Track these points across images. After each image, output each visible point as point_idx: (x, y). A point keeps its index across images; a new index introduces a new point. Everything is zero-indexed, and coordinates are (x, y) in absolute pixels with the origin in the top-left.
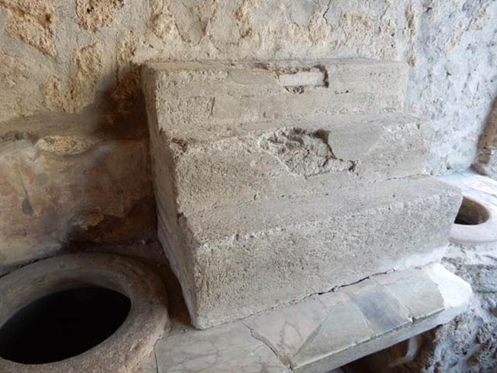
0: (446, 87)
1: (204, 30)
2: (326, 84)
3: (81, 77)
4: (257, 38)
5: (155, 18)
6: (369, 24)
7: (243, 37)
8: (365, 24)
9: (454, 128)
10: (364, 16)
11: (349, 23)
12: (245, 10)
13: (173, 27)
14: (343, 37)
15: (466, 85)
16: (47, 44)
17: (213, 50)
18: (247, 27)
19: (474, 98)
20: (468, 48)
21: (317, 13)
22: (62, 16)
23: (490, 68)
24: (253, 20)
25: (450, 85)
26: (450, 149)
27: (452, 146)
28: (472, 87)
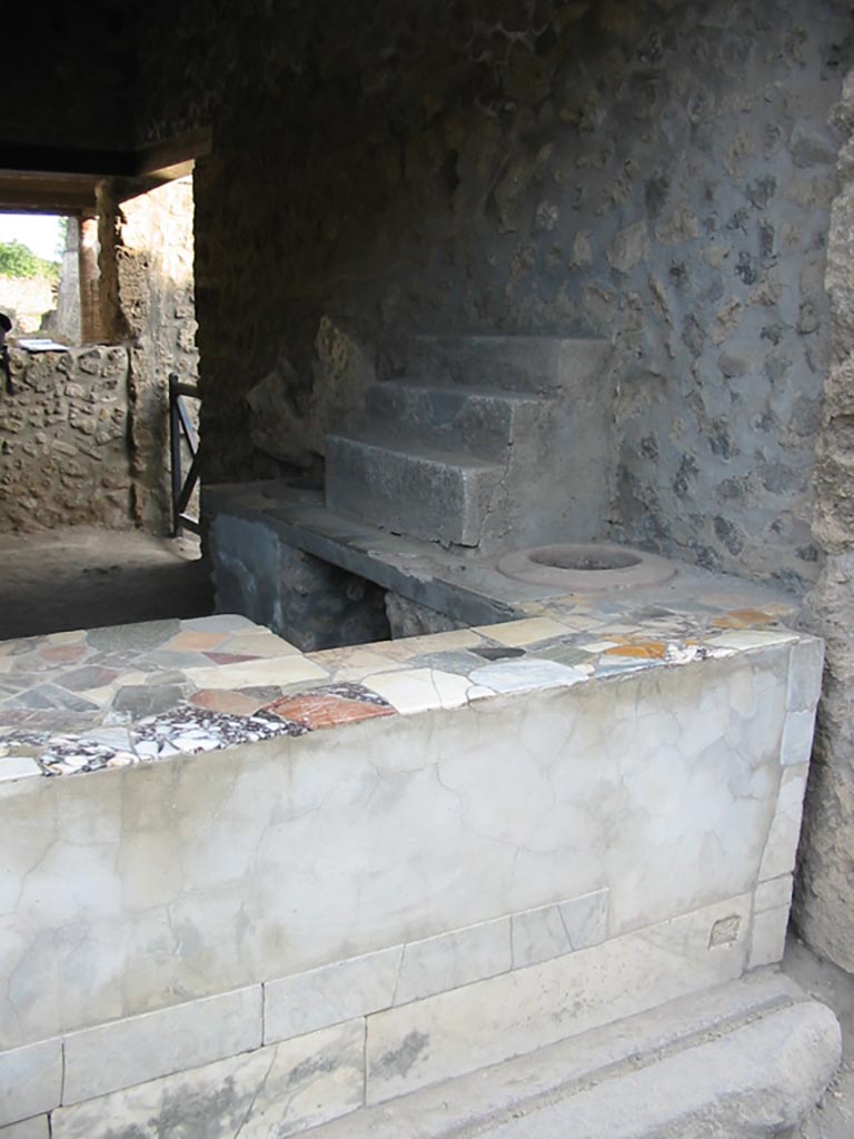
0: (730, 400)
1: (486, 308)
4: (515, 313)
6: (607, 296)
7: (508, 314)
8: (604, 298)
9: (764, 485)
10: (601, 290)
15: (767, 401)
18: (510, 304)
19: (790, 430)
21: (560, 287)
25: (734, 396)
26: (767, 528)
27: (770, 523)
28: (781, 408)
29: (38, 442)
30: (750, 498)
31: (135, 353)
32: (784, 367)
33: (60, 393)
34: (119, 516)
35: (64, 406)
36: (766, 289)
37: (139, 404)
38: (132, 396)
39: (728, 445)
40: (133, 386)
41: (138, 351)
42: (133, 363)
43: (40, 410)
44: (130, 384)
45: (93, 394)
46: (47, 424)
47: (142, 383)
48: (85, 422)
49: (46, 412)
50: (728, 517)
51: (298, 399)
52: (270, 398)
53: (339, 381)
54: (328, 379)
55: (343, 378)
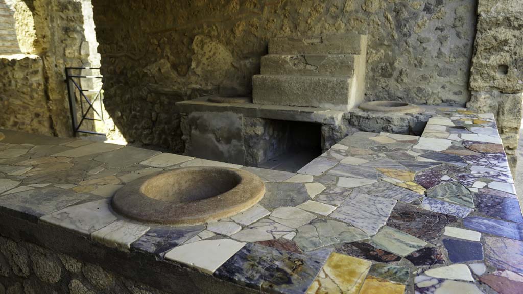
0: (423, 50)
1: (296, 28)
2: (322, 43)
3: (262, 42)
4: (313, 29)
5: (283, 25)
6: (363, 21)
7: (309, 29)
8: (361, 21)
9: (438, 75)
10: (359, 19)
11: (353, 22)
12: (309, 21)
13: (288, 28)
14: (351, 28)
15: (439, 49)
16: (256, 34)
17: (299, 34)
18: (310, 26)
19: (450, 57)
20: (436, 29)
21: (338, 19)
22: (260, 27)
23: (459, 40)
24: (312, 24)
25: (424, 49)
26: (439, 88)
27: (441, 86)
28: (445, 50)
30: (432, 80)
31: (46, 58)
32: (447, 38)
33: (11, 76)
35: (13, 82)
36: (440, 14)
37: (50, 81)
38: (46, 77)
39: (422, 64)
40: (46, 72)
42: (45, 62)
43: (1, 85)
44: (44, 72)
45: (28, 77)
46: (6, 91)
47: (50, 72)
48: (24, 89)
49: (5, 85)
50: (423, 87)
51: (179, 69)
52: (160, 70)
53: (209, 60)
54: (202, 60)
55: (212, 59)
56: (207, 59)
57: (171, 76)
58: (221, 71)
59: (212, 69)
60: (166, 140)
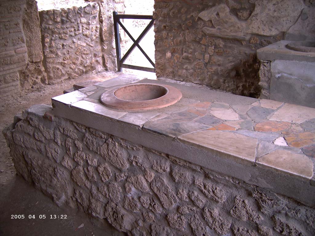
29: (74, 42)
31: (101, 4)
33: (79, 22)
34: (100, 68)
35: (81, 27)
37: (104, 24)
38: (101, 22)
40: (101, 17)
41: (102, 3)
42: (101, 8)
43: (73, 30)
44: (100, 17)
45: (90, 21)
46: (76, 35)
47: (104, 16)
48: (87, 32)
49: (75, 30)
51: (240, 14)
52: (218, 14)
53: (276, 6)
54: (267, 5)
55: (279, 4)
56: (274, 5)
57: (230, 21)
58: (289, 18)
59: (279, 15)
60: (217, 81)
